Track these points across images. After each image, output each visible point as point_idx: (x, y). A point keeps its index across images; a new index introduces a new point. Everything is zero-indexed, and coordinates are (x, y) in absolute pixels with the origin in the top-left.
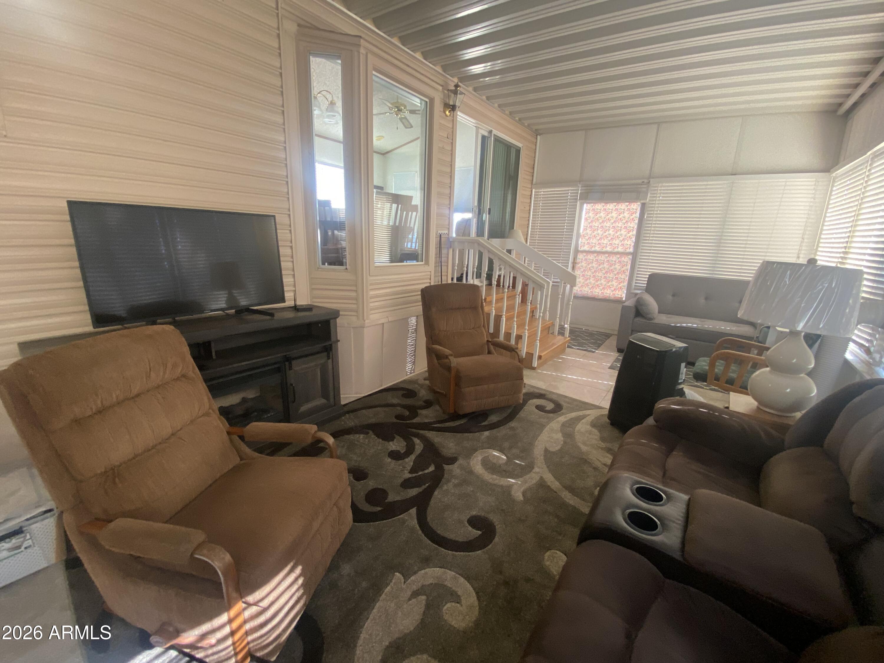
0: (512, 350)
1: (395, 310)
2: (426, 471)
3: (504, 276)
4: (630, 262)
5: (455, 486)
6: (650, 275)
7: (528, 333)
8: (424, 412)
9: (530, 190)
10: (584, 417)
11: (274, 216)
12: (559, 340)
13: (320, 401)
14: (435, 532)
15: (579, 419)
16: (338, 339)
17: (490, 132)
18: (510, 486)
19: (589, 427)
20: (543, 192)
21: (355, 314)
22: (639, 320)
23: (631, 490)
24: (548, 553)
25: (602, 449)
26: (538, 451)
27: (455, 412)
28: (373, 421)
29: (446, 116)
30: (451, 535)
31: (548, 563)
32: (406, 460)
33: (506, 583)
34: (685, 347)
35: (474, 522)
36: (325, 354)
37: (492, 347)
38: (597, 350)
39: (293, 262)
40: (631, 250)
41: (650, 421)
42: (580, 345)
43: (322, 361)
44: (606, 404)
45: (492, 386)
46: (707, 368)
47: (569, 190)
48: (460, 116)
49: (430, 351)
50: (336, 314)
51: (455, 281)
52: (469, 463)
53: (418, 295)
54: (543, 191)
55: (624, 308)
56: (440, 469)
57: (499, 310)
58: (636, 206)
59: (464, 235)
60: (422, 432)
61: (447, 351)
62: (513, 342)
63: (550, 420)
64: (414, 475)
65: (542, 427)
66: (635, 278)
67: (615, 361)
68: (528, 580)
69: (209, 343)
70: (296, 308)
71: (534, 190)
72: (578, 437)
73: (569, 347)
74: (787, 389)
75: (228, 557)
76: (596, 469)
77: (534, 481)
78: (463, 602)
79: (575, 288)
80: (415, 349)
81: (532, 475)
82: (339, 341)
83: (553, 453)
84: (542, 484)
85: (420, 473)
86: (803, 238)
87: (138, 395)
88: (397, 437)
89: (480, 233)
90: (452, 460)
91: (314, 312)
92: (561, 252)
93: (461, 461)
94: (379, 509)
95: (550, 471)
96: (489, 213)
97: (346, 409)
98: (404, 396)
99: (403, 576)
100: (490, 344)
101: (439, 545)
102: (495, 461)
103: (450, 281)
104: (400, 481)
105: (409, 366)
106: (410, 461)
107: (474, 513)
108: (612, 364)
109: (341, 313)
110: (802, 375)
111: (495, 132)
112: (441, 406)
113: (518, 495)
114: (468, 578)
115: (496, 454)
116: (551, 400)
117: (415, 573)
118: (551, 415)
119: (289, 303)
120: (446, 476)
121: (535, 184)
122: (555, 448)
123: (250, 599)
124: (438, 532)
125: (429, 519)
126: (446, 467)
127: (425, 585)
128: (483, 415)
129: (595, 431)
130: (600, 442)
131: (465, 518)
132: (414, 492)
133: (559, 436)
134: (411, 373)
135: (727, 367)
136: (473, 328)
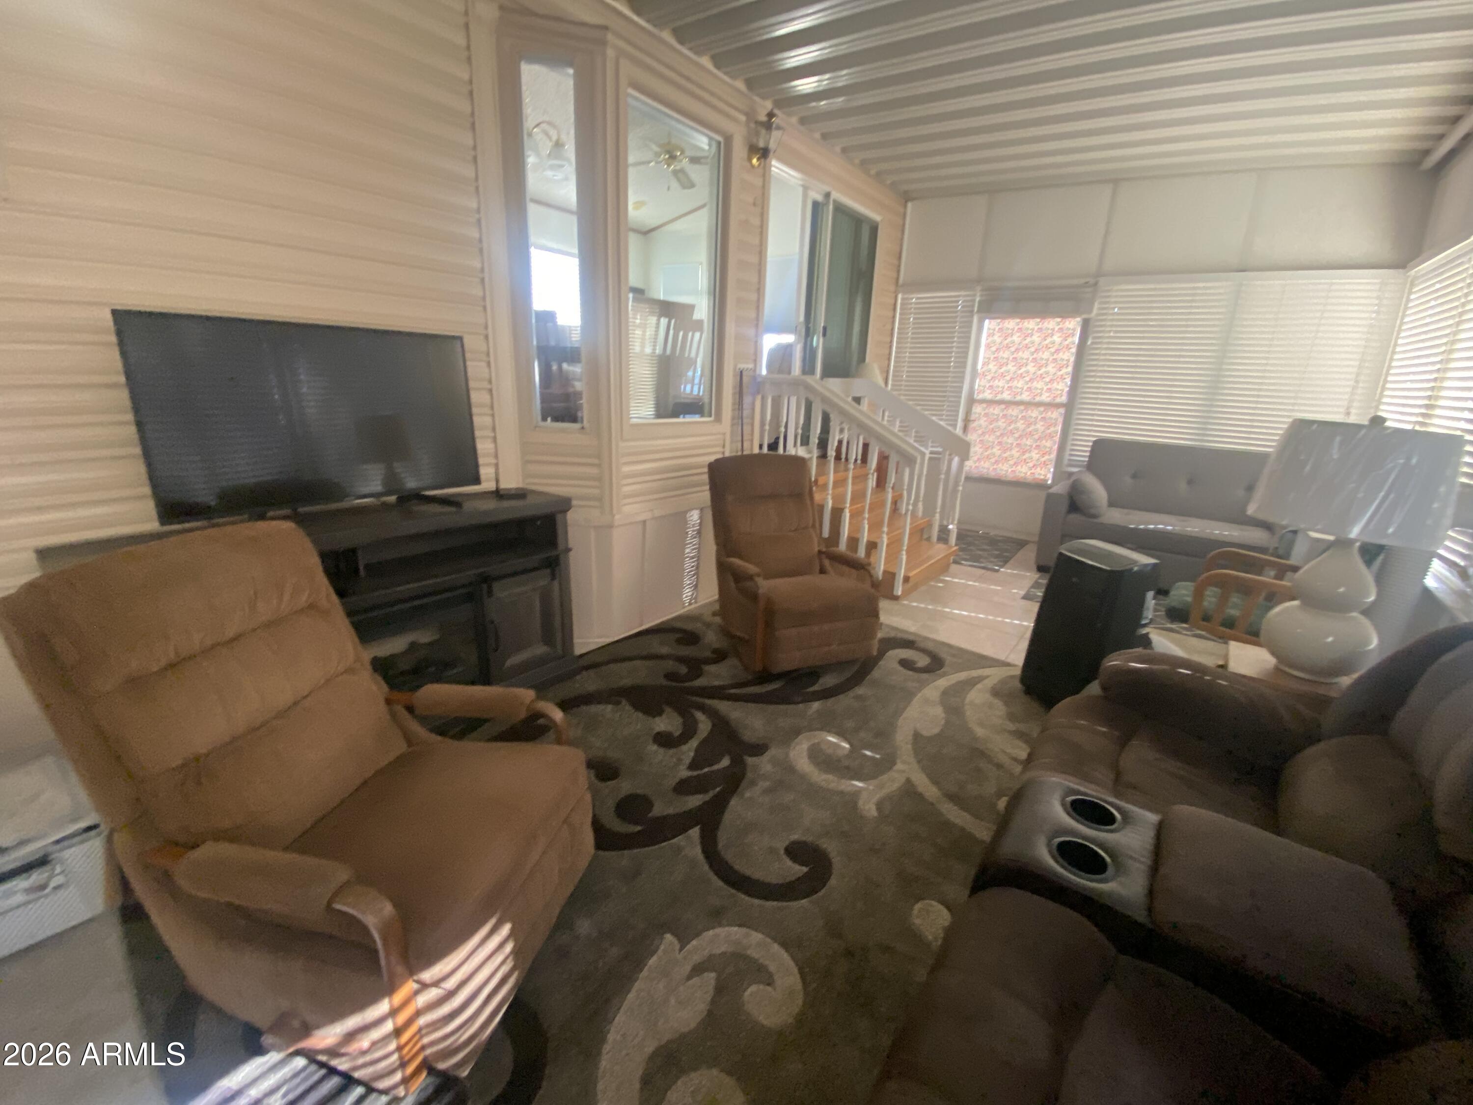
0: (861, 567)
1: (665, 498)
2: (716, 767)
3: (848, 443)
4: (1061, 420)
5: (767, 791)
6: (1095, 442)
7: (888, 539)
8: (712, 668)
9: (894, 295)
10: (980, 679)
11: (460, 338)
12: (939, 551)
13: (540, 650)
14: (730, 868)
15: (972, 683)
16: (570, 546)
17: (827, 195)
18: (858, 792)
19: (988, 696)
20: (918, 298)
21: (596, 503)
22: (1074, 517)
23: (1063, 805)
24: (918, 906)
25: (1010, 732)
26: (902, 737)
27: (764, 668)
28: (627, 682)
29: (753, 166)
30: (758, 874)
31: (917, 921)
32: (684, 748)
33: (849, 953)
34: (1155, 565)
35: (795, 852)
36: (548, 571)
37: (827, 563)
38: (1002, 567)
39: (493, 416)
40: (1064, 399)
41: (1094, 688)
42: (975, 559)
43: (543, 583)
44: (1017, 656)
45: (826, 627)
46: (1189, 599)
47: (959, 296)
48: (777, 167)
49: (723, 568)
50: (565, 504)
51: (765, 450)
52: (787, 755)
53: (704, 473)
54: (914, 298)
55: (1050, 498)
56: (738, 763)
57: (839, 499)
58: (1074, 324)
59: (780, 371)
60: (708, 702)
61: (752, 568)
62: (861, 553)
63: (923, 684)
64: (695, 773)
65: (909, 696)
66: (1069, 447)
67: (1032, 587)
68: (887, 949)
69: (353, 551)
70: (498, 494)
71: (900, 296)
72: (969, 713)
73: (955, 562)
74: (1328, 637)
75: (388, 909)
76: (999, 766)
77: (896, 786)
78: (778, 982)
79: (969, 464)
80: (698, 564)
81: (892, 774)
82: (571, 549)
83: (930, 739)
84: (909, 791)
85: (706, 770)
86: (1357, 382)
87: (236, 639)
88: (668, 710)
89: (808, 368)
90: (759, 749)
91: (530, 500)
92: (944, 401)
93: (772, 752)
94: (639, 828)
95: (924, 769)
96: (824, 335)
97: (584, 662)
98: (679, 641)
99: (679, 940)
100: (823, 556)
101: (738, 890)
102: (830, 751)
103: (756, 451)
104: (672, 782)
105: (687, 593)
106: (689, 750)
107: (795, 837)
108: (1028, 591)
109: (574, 503)
110: (1354, 614)
111: (835, 195)
112: (741, 660)
113: (869, 808)
114: (785, 945)
115: (832, 739)
116: (924, 651)
117: (697, 935)
118: (925, 676)
119: (487, 485)
120: (749, 775)
121: (903, 285)
122: (931, 730)
123: (427, 976)
124: (737, 867)
125: (720, 845)
126: (750, 760)
127: (714, 955)
128: (813, 674)
129: (998, 703)
130: (1008, 723)
131: (781, 845)
132: (694, 801)
133: (938, 712)
134: (690, 604)
135: (1223, 599)
136: (796, 530)
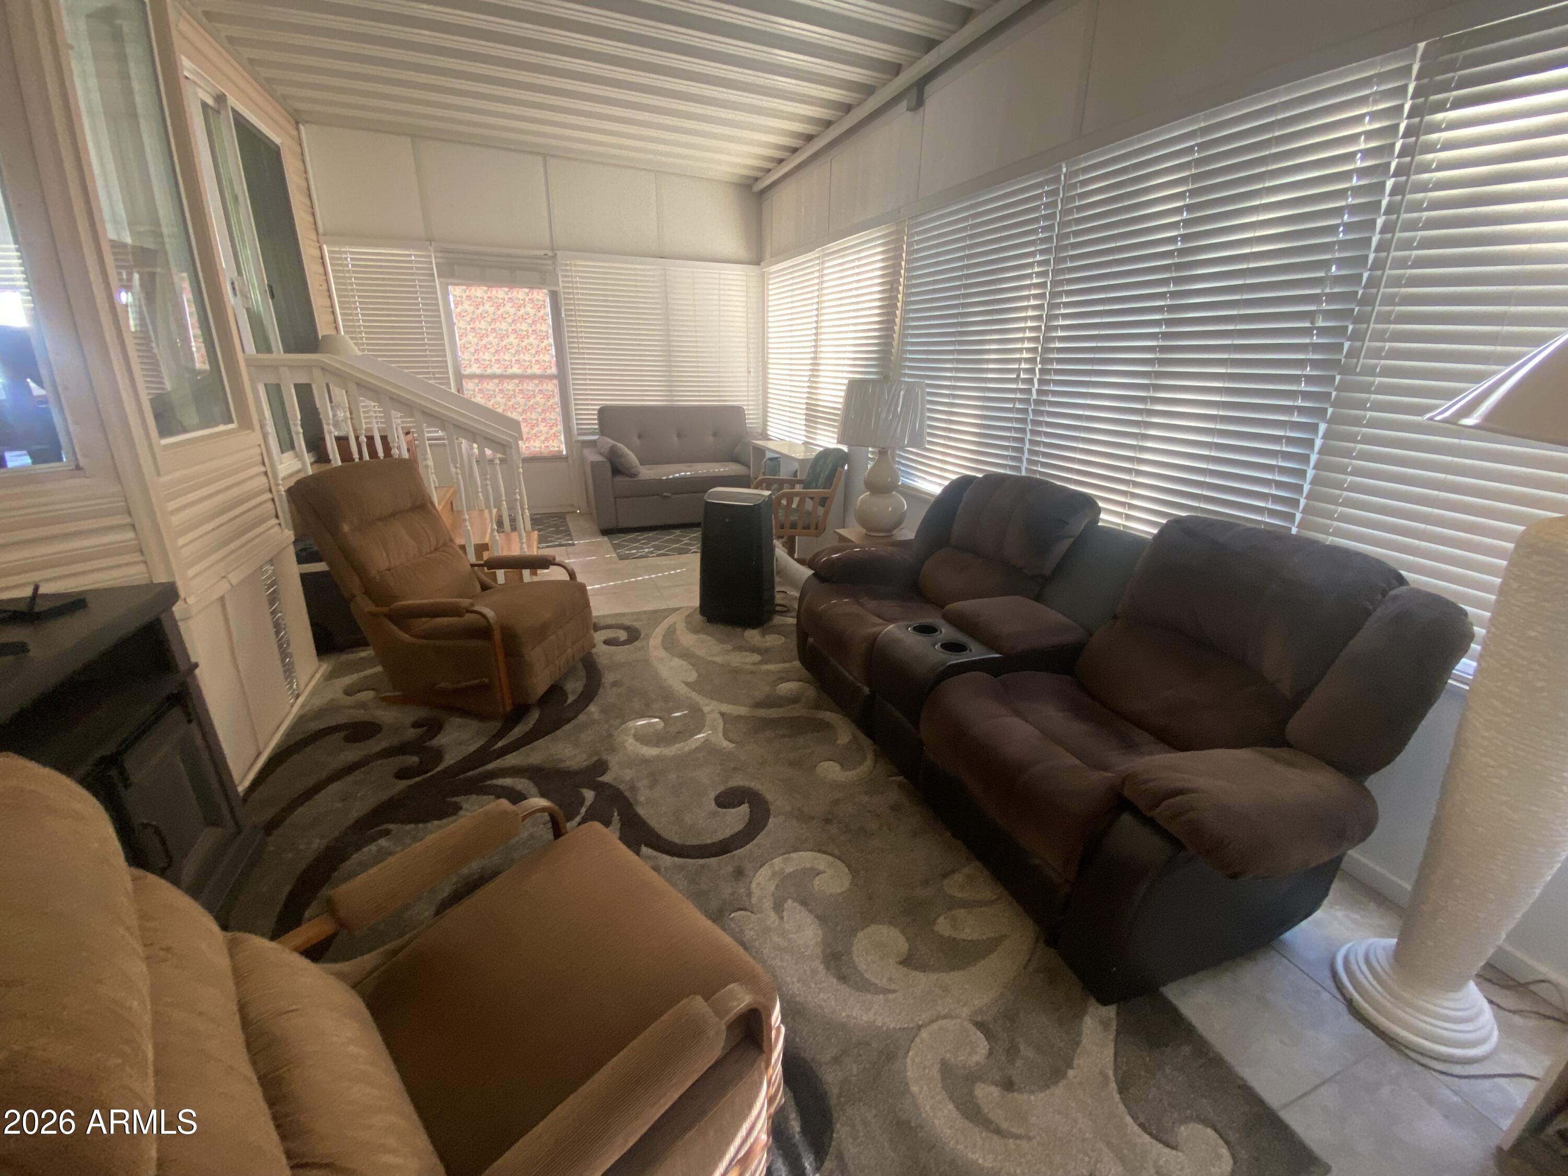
1: (229, 555)
2: (588, 801)
4: (557, 391)
5: (652, 787)
6: (600, 410)
8: (441, 740)
9: (319, 245)
10: (672, 627)
13: (210, 837)
14: (706, 846)
15: (672, 632)
16: (193, 660)
17: (220, 99)
18: (705, 743)
19: (692, 636)
20: (351, 252)
22: (622, 479)
24: (819, 772)
25: (732, 650)
26: (682, 691)
30: (727, 833)
31: (829, 779)
33: (826, 821)
35: (727, 800)
38: (571, 540)
40: (554, 370)
43: (178, 732)
47: (408, 255)
50: (166, 595)
52: (627, 755)
53: (282, 505)
54: (348, 251)
55: (594, 466)
56: (601, 787)
58: (542, 296)
60: (492, 766)
63: (645, 650)
65: (647, 662)
66: (574, 418)
68: (836, 802)
71: (325, 247)
72: (697, 652)
77: (719, 721)
78: (820, 868)
81: (709, 718)
82: (196, 665)
83: (698, 682)
84: (732, 719)
85: (583, 810)
90: (601, 767)
93: (613, 760)
95: (718, 700)
99: (742, 910)
100: (481, 569)
102: (652, 731)
107: (713, 795)
108: (617, 553)
111: (232, 102)
112: (464, 715)
113: (725, 745)
115: (639, 723)
117: (749, 896)
118: (636, 644)
120: (622, 787)
121: (323, 234)
122: (692, 676)
124: (709, 841)
125: (677, 841)
126: (605, 779)
127: (774, 892)
130: (723, 645)
131: (711, 806)
133: (679, 662)
134: (297, 697)
136: (436, 549)
